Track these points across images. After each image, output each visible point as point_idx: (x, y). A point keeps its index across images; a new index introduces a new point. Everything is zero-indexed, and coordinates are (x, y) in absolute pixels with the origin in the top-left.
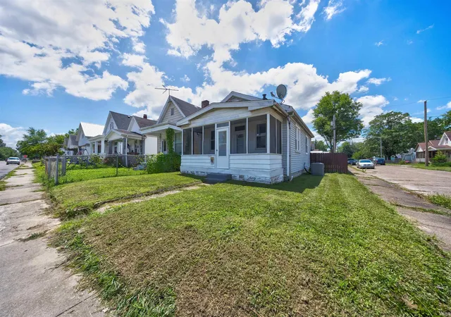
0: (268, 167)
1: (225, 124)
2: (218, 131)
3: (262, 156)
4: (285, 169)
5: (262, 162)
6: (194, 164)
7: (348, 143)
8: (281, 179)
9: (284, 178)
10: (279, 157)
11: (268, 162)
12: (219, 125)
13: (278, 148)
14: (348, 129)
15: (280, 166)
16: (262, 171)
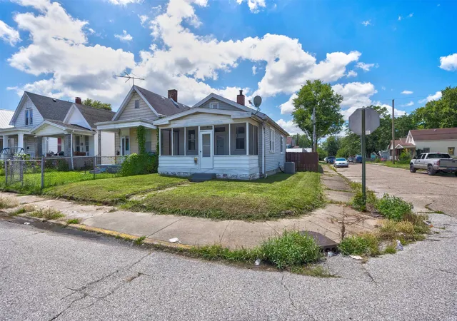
0: (248, 166)
1: (209, 128)
2: (201, 133)
3: (242, 157)
4: (261, 168)
5: (242, 162)
6: (176, 165)
7: (334, 138)
8: (257, 177)
9: (260, 175)
10: (256, 157)
11: (247, 162)
12: (203, 128)
13: (255, 150)
14: (329, 124)
15: (257, 165)
16: (242, 169)
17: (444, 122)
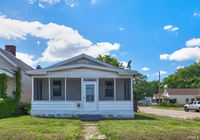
0: (133, 109)
3: (128, 103)
11: (132, 106)
16: (128, 111)
17: (179, 85)
